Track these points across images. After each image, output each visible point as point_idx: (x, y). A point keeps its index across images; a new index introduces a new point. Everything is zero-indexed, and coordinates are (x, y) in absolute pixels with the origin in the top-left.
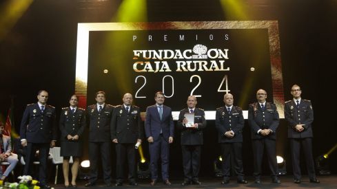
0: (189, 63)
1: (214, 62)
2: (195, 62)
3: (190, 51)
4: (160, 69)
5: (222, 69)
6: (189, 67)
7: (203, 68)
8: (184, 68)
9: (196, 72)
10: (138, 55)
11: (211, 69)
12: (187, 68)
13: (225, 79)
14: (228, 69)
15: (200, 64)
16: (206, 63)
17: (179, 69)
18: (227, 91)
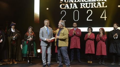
0: (87, 4)
1: (99, 3)
2: (89, 3)
4: (72, 7)
5: (103, 7)
6: (86, 6)
7: (93, 6)
8: (84, 7)
9: (90, 9)
11: (97, 7)
14: (106, 6)
15: (92, 4)
16: (95, 4)
17: (81, 7)
18: (105, 17)
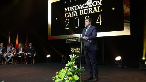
0: (85, 10)
1: (95, 8)
2: (87, 9)
3: (85, 4)
4: (74, 15)
5: (99, 11)
6: (85, 12)
7: (90, 12)
8: (83, 13)
9: (88, 14)
10: (66, 10)
11: (94, 12)
12: (84, 13)
13: (100, 16)
14: (101, 11)
15: (89, 10)
16: (92, 9)
17: (81, 14)
18: (101, 22)
